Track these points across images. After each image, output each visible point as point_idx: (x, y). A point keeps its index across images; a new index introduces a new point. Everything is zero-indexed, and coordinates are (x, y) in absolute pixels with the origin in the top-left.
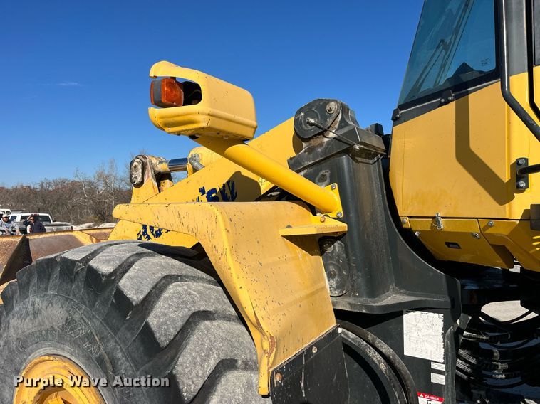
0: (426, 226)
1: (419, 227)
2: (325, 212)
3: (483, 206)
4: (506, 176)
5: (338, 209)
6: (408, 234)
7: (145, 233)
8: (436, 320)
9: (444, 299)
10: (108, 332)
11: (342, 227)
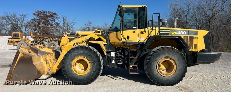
0: (113, 43)
1: (112, 43)
2: (105, 42)
3: (119, 42)
4: (120, 39)
5: (106, 42)
6: (111, 44)
7: (75, 45)
8: (114, 52)
9: (114, 50)
10: (89, 52)
11: (106, 43)
